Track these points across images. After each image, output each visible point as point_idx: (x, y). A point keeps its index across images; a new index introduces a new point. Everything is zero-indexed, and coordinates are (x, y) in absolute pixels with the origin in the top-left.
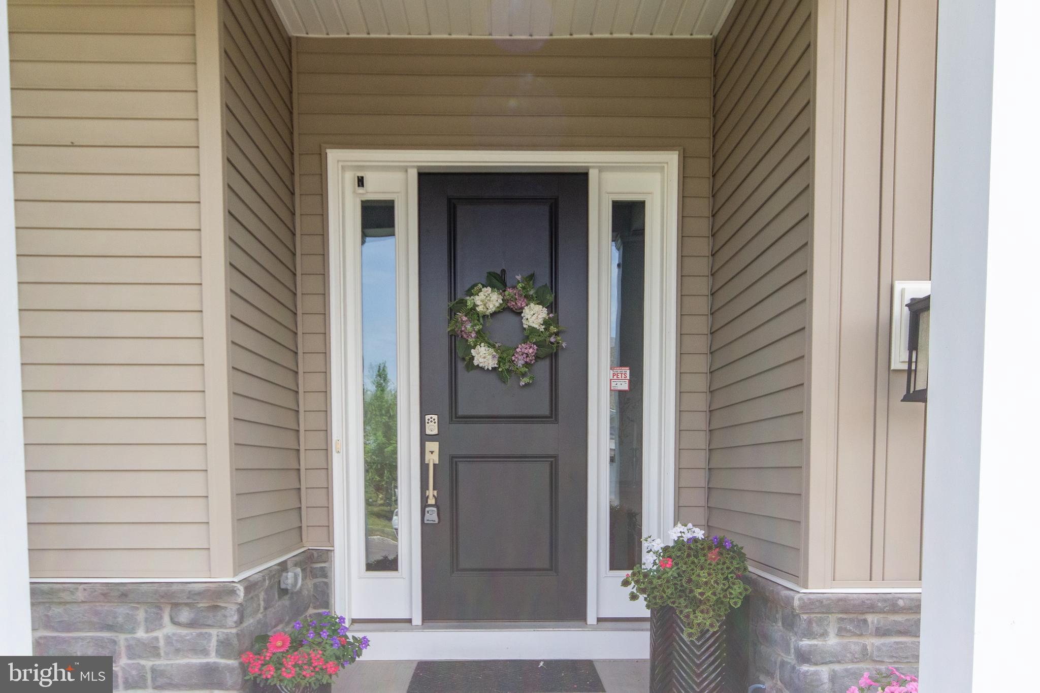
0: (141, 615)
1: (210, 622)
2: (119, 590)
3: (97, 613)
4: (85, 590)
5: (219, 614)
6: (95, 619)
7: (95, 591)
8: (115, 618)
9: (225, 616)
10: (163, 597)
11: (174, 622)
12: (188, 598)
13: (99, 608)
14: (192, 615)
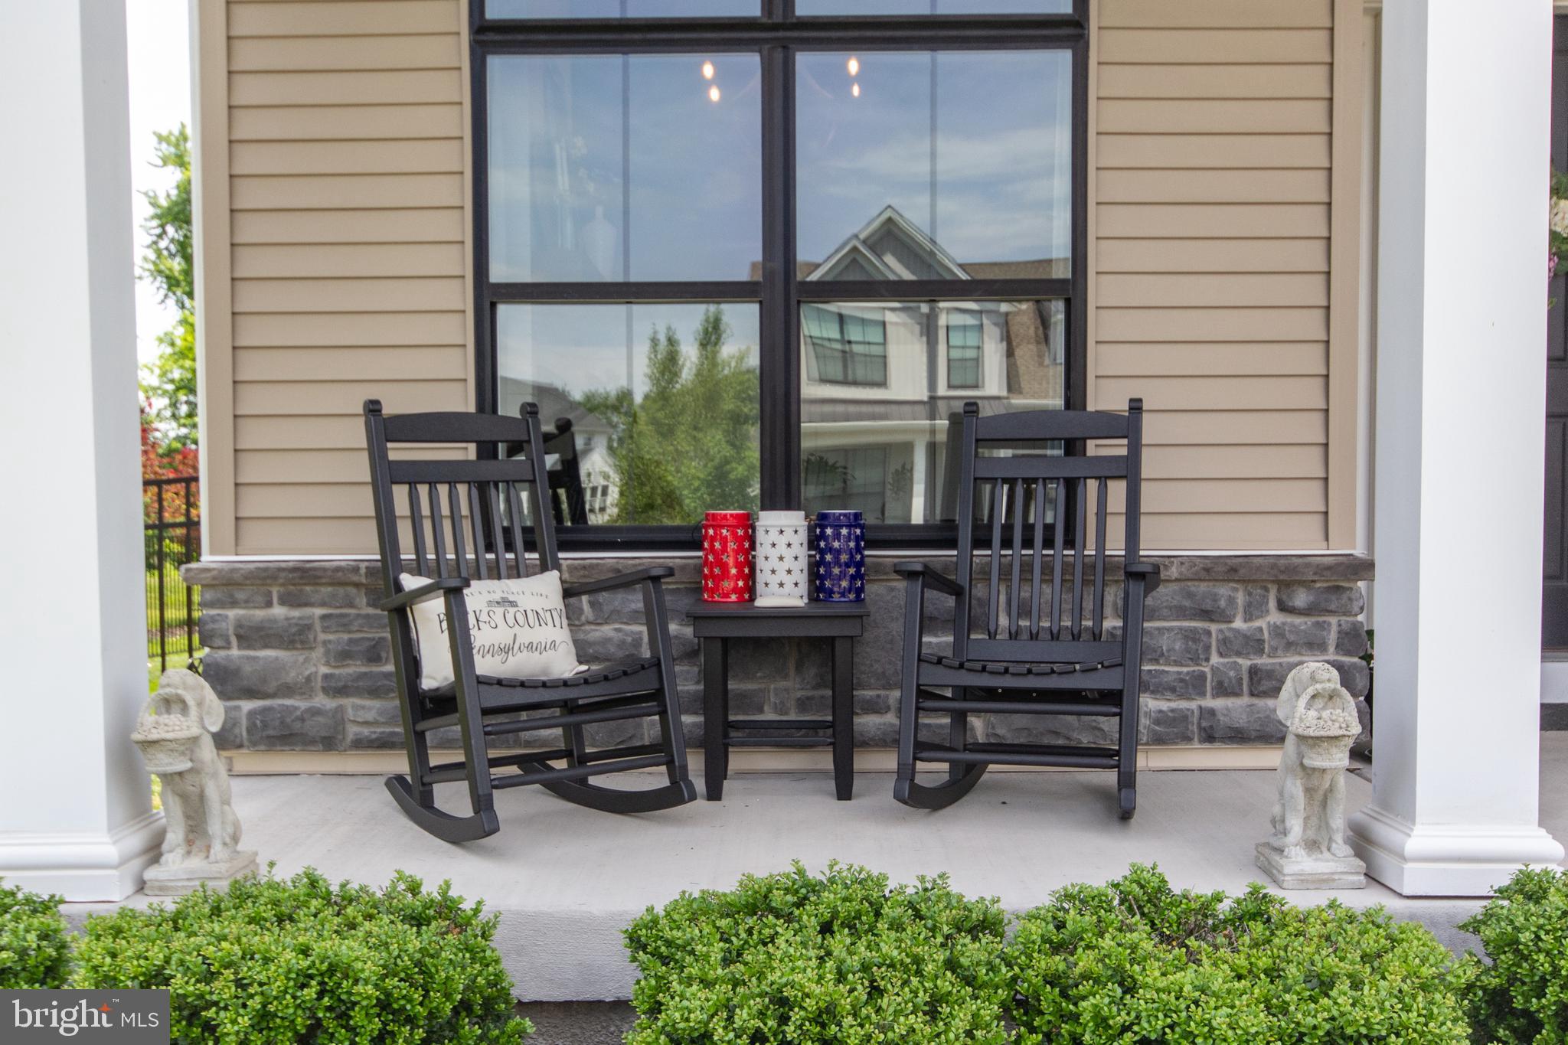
0: (1240, 598)
1: (1333, 607)
2: (1226, 564)
3: (1190, 595)
4: (1182, 563)
5: (1345, 596)
6: (1187, 603)
7: (1195, 565)
8: (1215, 601)
9: (1350, 599)
10: (1283, 572)
11: (1283, 607)
12: (1315, 574)
13: (1193, 589)
14: (1311, 598)
